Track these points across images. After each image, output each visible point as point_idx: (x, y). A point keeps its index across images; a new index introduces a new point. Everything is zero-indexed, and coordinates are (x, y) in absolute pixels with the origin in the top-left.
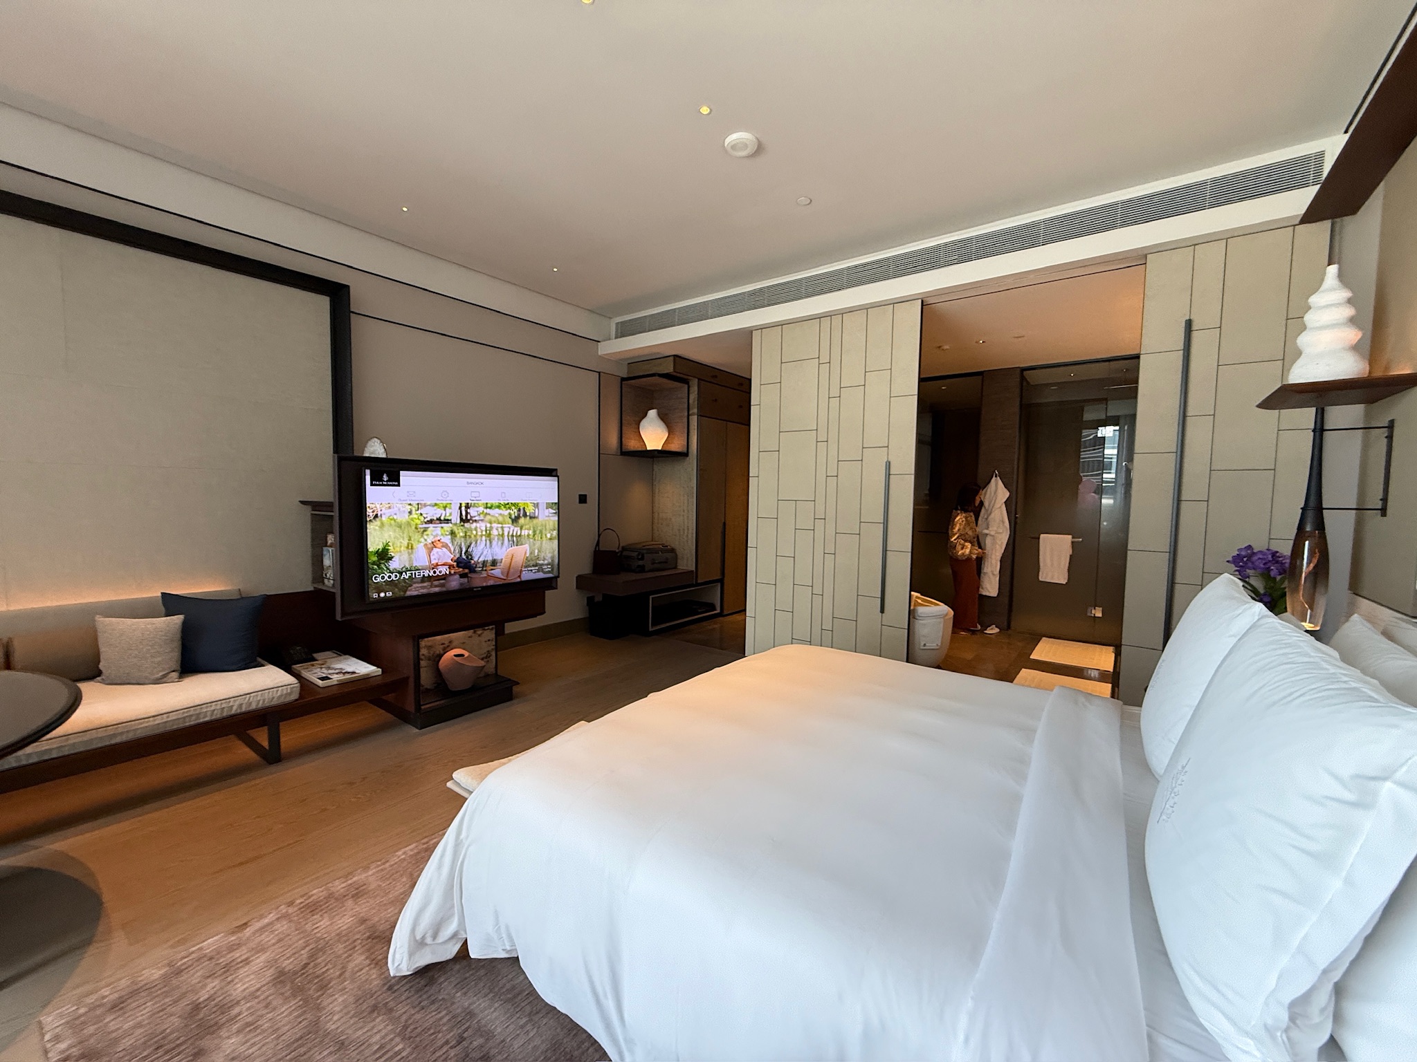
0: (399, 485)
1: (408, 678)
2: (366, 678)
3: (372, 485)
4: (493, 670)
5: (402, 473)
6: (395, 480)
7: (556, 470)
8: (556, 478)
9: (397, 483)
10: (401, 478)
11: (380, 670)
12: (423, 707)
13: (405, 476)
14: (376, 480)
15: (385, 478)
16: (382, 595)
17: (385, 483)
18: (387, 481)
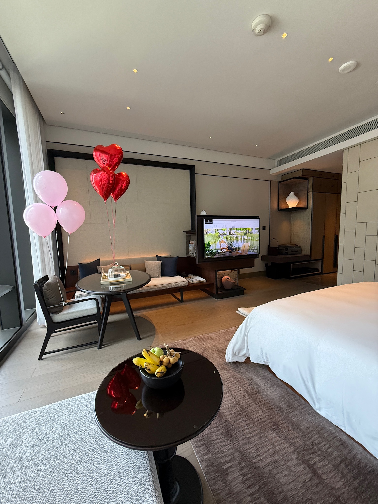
0: (212, 224)
1: (214, 283)
2: (202, 282)
3: (205, 224)
4: (237, 284)
5: (213, 219)
6: (211, 222)
7: (259, 216)
8: (259, 219)
9: (212, 223)
10: (213, 221)
11: (206, 280)
12: (218, 293)
13: (214, 220)
14: (206, 221)
15: (209, 221)
16: (208, 257)
17: (209, 223)
18: (209, 222)
